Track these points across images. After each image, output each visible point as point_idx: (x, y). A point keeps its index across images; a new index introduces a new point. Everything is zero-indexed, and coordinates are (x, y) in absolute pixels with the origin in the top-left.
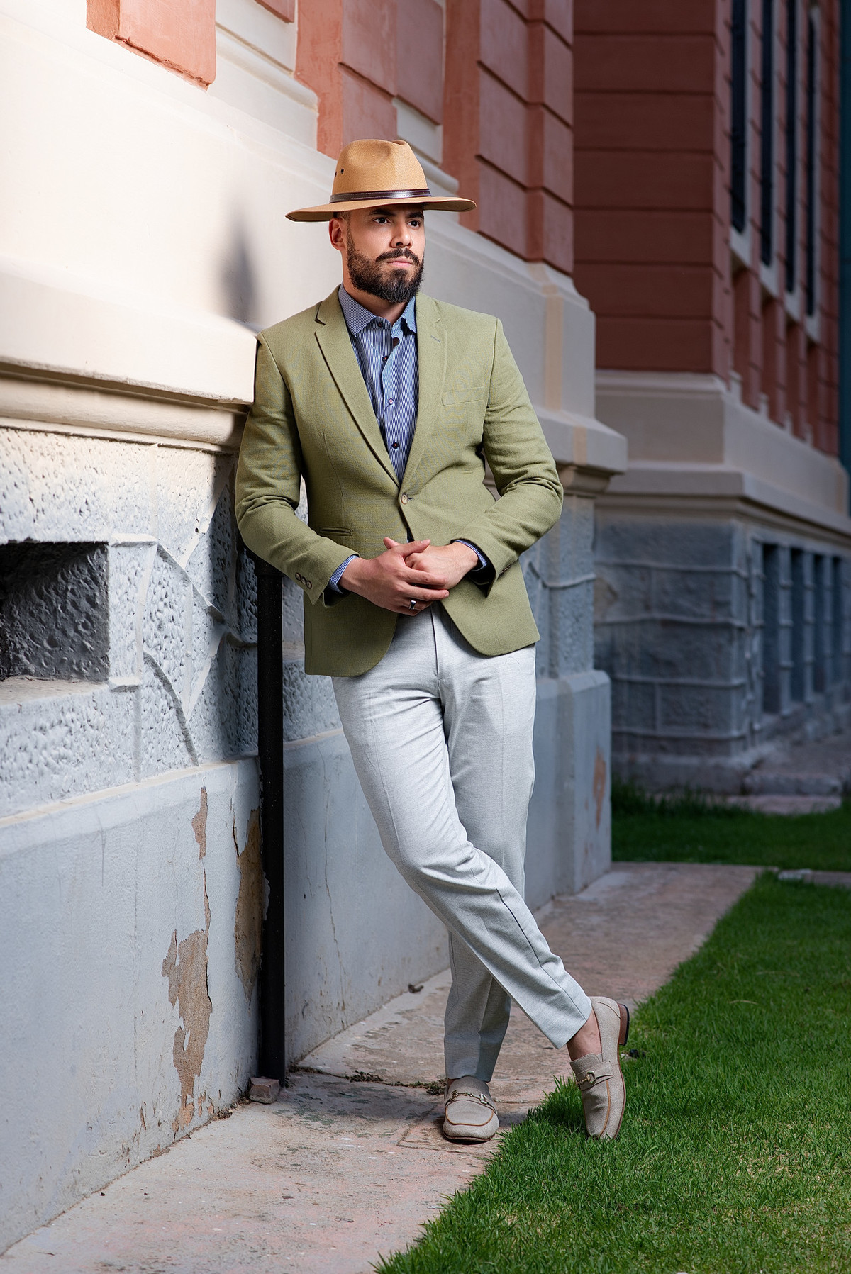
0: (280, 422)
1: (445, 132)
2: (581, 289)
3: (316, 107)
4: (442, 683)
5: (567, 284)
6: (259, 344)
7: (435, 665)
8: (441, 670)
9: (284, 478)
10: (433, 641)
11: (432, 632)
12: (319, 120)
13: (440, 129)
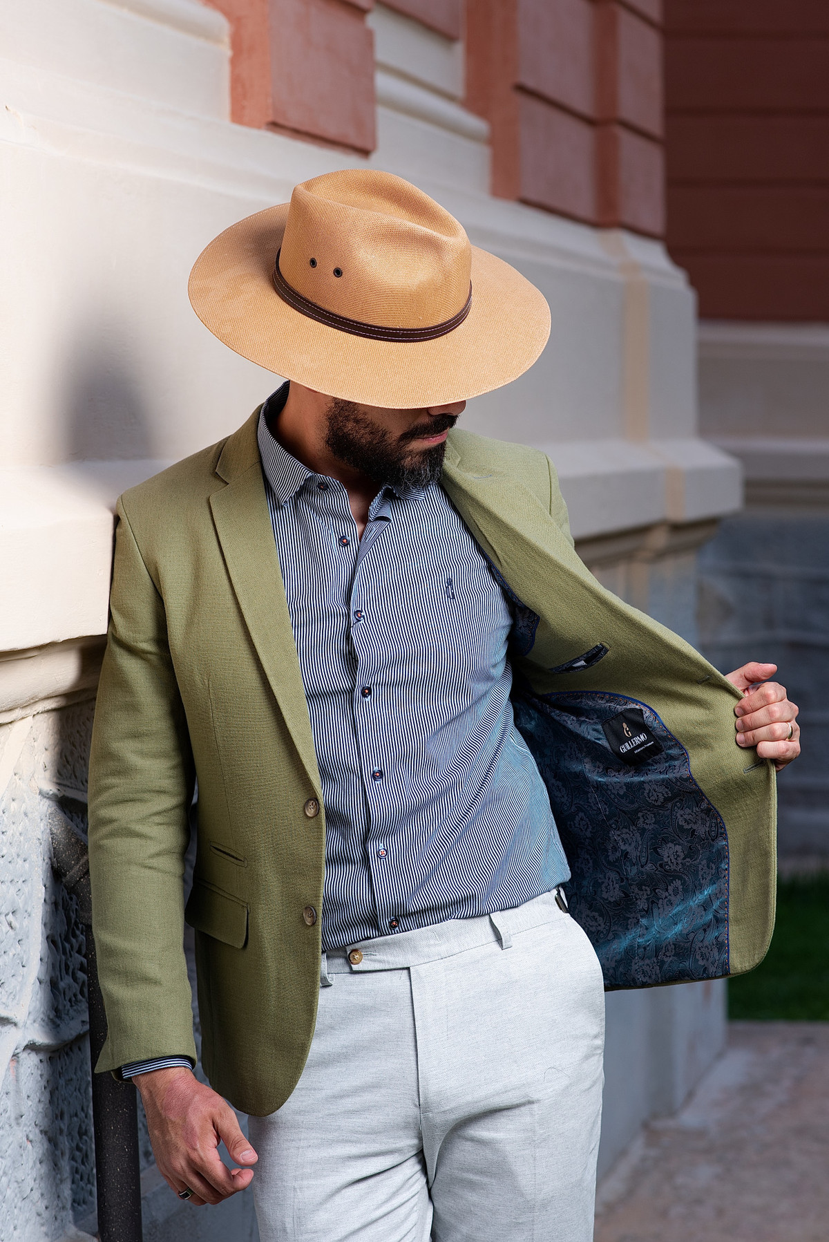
0: (150, 656)
1: (470, 51)
2: (677, 254)
3: (227, 40)
4: (427, 1118)
5: (653, 256)
6: (117, 520)
7: (415, 1089)
8: (426, 1099)
9: (155, 756)
10: (413, 1048)
11: (412, 1031)
12: (234, 61)
13: (459, 49)
